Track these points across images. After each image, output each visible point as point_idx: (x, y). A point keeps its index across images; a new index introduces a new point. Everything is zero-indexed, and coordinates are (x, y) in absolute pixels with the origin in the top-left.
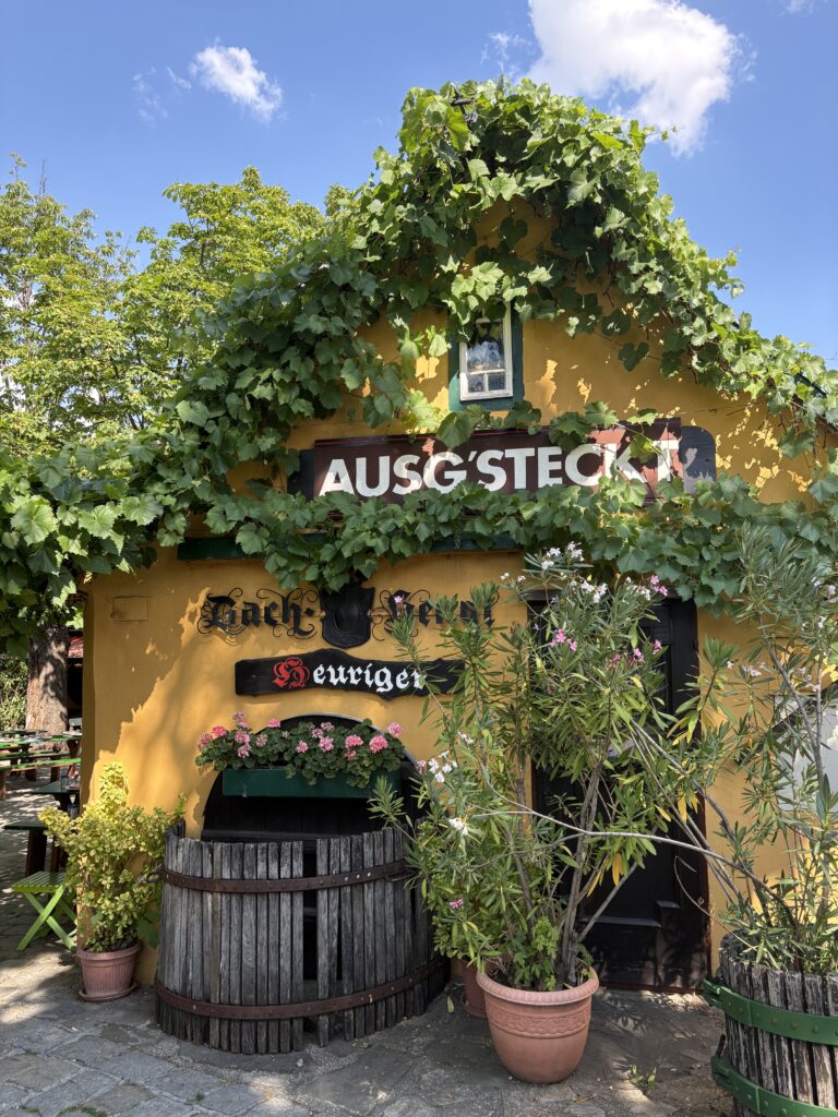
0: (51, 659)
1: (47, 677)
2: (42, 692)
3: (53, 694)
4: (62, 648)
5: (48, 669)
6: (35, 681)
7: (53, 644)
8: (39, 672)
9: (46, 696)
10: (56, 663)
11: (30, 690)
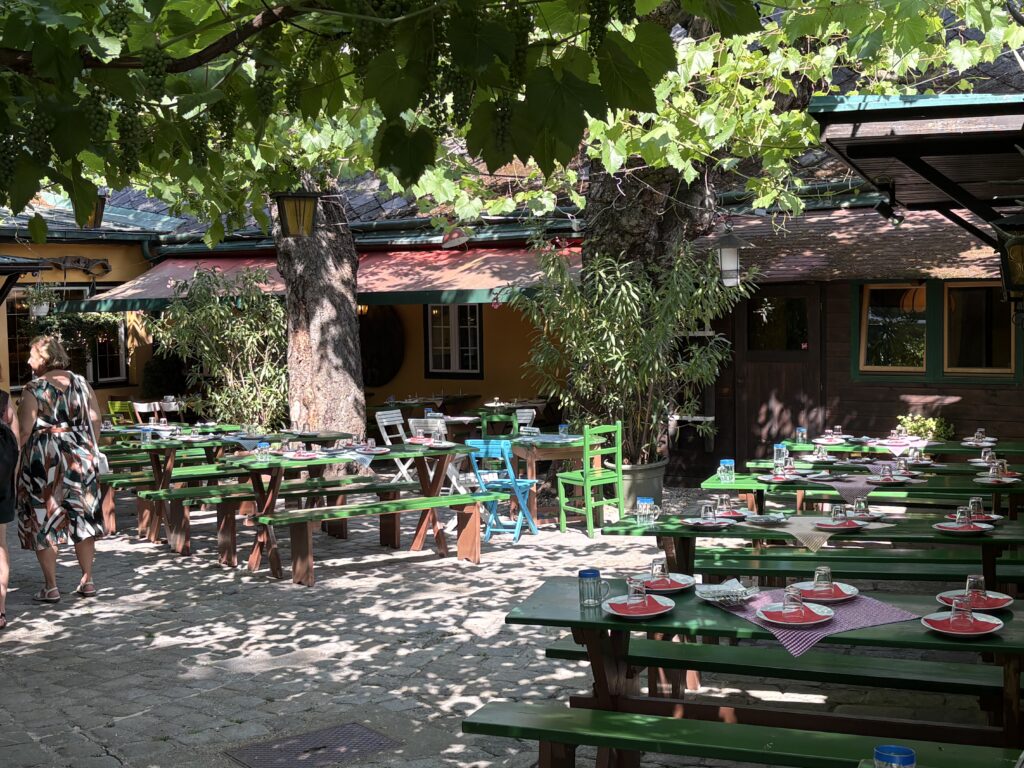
0: (329, 291)
1: (324, 329)
2: (316, 357)
3: (338, 361)
4: (346, 270)
5: (326, 312)
6: (302, 337)
7: (330, 262)
8: (309, 318)
9: (326, 365)
10: (339, 302)
11: (293, 354)
